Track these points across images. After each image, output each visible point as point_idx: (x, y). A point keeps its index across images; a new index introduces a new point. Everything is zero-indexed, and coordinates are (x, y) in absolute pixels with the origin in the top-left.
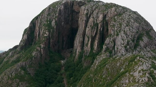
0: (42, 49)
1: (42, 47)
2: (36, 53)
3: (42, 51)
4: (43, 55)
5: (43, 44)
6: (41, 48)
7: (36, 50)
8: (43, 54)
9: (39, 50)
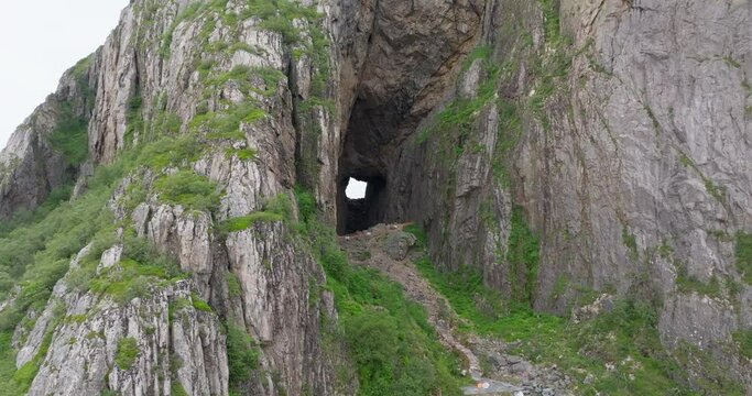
0: (244, 246)
1: (239, 202)
2: (126, 356)
3: (251, 277)
4: (280, 347)
5: (246, 155)
6: (233, 226)
7: (111, 258)
8: (276, 329)
9: (196, 250)
